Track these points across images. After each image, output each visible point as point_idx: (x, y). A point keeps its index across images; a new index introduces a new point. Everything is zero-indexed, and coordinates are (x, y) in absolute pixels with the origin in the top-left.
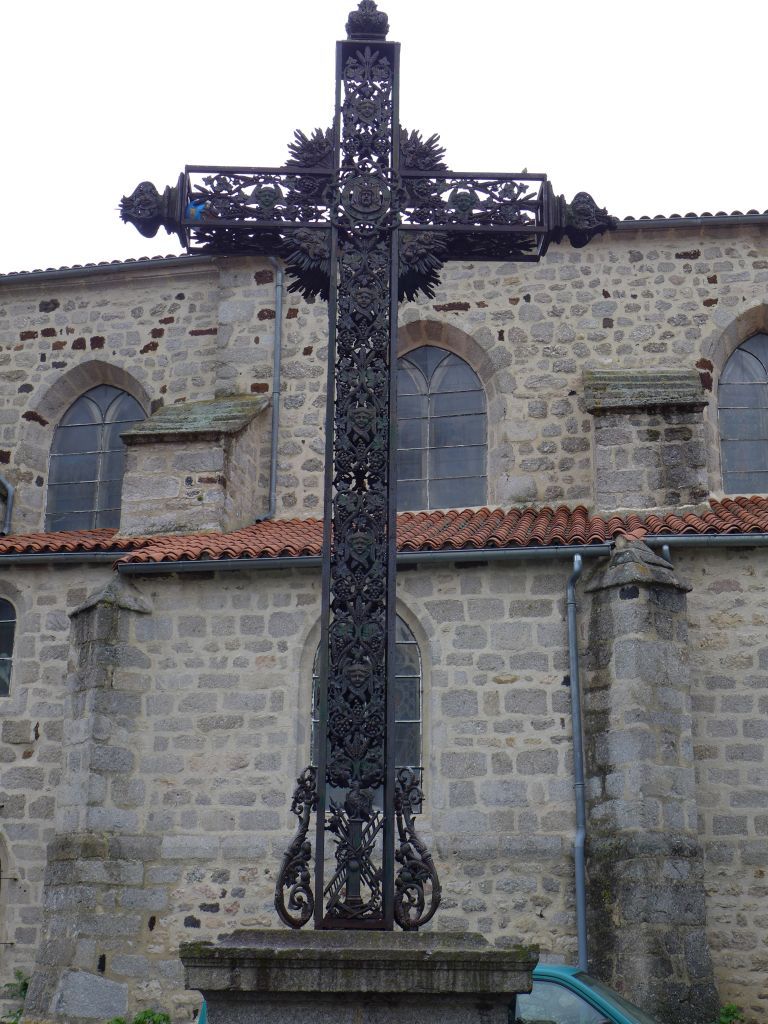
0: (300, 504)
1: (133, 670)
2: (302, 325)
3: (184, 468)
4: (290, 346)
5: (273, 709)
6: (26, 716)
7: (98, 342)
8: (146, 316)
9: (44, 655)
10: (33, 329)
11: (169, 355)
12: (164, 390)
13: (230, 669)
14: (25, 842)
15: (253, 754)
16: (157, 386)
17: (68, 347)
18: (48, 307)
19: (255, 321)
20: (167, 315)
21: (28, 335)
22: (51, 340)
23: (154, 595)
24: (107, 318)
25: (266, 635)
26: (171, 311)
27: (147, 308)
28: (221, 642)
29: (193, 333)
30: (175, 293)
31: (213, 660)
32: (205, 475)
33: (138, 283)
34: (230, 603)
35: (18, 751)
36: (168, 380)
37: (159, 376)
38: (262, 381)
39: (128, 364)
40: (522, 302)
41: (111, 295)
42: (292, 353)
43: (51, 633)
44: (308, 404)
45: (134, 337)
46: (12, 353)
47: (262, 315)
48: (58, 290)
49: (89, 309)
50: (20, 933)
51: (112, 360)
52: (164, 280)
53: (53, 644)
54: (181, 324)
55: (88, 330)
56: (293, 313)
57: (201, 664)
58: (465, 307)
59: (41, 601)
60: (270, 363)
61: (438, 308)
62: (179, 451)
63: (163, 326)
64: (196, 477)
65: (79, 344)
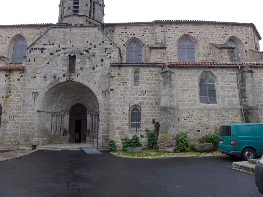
0: (169, 60)
2: (168, 33)
3: (160, 53)
5: (194, 88)
6: (143, 89)
7: (134, 34)
8: (142, 31)
9: (146, 80)
10: (123, 32)
11: (146, 37)
12: (145, 42)
13: (187, 82)
14: (145, 108)
15: (191, 95)
16: (144, 42)
17: (129, 35)
18: (125, 28)
19: (161, 32)
20: (145, 31)
21: (123, 33)
22: (126, 34)
23: (174, 70)
24: (135, 31)
25: (192, 77)
26: (145, 30)
27: (142, 30)
28: (185, 78)
29: (149, 34)
30: (146, 28)
31: (184, 81)
32: (164, 54)
33: (140, 26)
34: (186, 72)
35: (142, 94)
36: (146, 41)
37: (144, 40)
38: (162, 42)
39: (139, 38)
40: (200, 32)
41: (136, 27)
42: (167, 38)
43: (146, 76)
44: (170, 45)
45: (140, 34)
46: (120, 35)
47: (162, 32)
48: (127, 26)
49: (132, 29)
50: (145, 122)
51: (137, 37)
52: (145, 25)
53: (147, 78)
54: (147, 32)
55: (132, 32)
56: (166, 32)
57: (182, 81)
58: (192, 33)
59: (144, 72)
60: (163, 39)
61: (188, 32)
62: (159, 50)
63: (144, 33)
64: (162, 54)
65: (131, 35)
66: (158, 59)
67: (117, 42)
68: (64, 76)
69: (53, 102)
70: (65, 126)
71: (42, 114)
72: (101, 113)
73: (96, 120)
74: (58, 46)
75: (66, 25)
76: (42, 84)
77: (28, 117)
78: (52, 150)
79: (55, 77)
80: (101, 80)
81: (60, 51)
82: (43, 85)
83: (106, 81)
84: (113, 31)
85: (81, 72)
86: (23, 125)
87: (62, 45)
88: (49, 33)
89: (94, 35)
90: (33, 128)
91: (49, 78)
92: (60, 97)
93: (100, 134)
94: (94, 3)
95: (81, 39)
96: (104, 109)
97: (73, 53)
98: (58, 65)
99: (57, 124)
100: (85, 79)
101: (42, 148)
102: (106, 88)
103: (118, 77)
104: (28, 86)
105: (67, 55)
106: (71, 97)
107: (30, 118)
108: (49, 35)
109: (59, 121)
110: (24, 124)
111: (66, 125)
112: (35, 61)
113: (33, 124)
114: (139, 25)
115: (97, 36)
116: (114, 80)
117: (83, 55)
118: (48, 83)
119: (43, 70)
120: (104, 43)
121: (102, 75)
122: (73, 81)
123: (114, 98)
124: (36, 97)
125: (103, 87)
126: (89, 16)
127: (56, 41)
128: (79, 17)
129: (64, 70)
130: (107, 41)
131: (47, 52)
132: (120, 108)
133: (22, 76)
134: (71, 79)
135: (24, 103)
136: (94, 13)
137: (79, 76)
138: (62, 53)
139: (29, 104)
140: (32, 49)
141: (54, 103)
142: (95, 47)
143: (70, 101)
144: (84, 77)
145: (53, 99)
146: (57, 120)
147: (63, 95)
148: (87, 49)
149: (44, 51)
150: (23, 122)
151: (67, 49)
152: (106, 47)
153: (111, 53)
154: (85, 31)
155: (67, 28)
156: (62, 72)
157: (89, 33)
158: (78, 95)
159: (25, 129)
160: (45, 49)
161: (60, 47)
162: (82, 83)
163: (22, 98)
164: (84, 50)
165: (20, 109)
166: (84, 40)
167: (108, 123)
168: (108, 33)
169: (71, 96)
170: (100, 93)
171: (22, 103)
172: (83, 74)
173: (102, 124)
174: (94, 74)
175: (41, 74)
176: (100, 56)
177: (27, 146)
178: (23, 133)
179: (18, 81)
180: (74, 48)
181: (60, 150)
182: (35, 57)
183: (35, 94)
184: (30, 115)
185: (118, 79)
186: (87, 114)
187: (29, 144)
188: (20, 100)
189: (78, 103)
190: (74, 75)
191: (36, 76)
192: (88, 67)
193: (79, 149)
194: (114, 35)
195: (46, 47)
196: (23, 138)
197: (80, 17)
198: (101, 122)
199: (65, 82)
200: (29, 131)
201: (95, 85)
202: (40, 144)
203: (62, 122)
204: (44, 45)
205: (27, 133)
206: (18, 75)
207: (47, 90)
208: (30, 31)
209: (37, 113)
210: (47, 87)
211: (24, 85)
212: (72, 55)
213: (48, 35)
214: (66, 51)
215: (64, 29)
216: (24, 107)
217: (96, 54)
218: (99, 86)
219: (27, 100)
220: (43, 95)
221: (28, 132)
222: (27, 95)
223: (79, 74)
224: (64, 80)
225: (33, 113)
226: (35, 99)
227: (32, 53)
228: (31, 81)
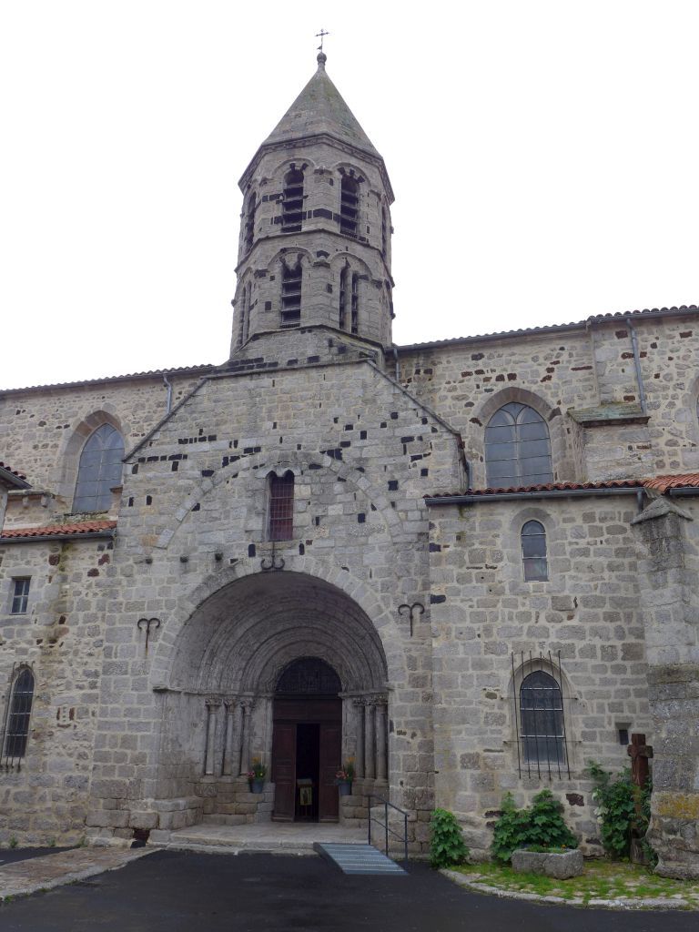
1: (692, 556)
2: (651, 361)
3: (626, 440)
4: (645, 373)
6: (566, 593)
7: (512, 377)
8: (541, 360)
9: (573, 554)
10: (469, 370)
11: (560, 383)
12: (559, 403)
14: (580, 674)
16: (555, 400)
17: (493, 380)
18: (476, 358)
19: (620, 360)
20: (554, 360)
21: (465, 374)
22: (482, 376)
23: (691, 509)
24: (516, 363)
26: (557, 357)
27: (541, 356)
29: (573, 369)
30: (559, 346)
32: (640, 444)
33: (534, 342)
35: (564, 615)
36: (561, 397)
37: (555, 395)
38: (630, 394)
39: (534, 388)
41: (517, 349)
42: (647, 377)
43: (574, 540)
44: (663, 407)
45: (536, 373)
46: (457, 384)
47: (624, 356)
48: (483, 347)
49: (504, 358)
50: (584, 734)
51: (523, 386)
52: (551, 339)
53: (577, 547)
54: (565, 364)
55: (505, 370)
56: (643, 355)
59: (565, 521)
60: (634, 383)
62: (621, 430)
63: (553, 366)
64: (635, 446)
65: (500, 378)
66: (619, 464)
67: (448, 410)
68: (252, 551)
69: (213, 655)
70: (255, 749)
71: (170, 700)
72: (397, 695)
73: (378, 725)
74: (231, 443)
75: (259, 366)
76: (173, 586)
77: (122, 714)
78: (206, 851)
79: (218, 558)
80: (390, 560)
81: (238, 461)
82: (176, 592)
83: (411, 564)
84: (429, 372)
85: (313, 535)
86: (102, 747)
87: (243, 437)
88: (198, 399)
89: (359, 392)
90: (139, 759)
91: (198, 561)
92: (240, 632)
93: (394, 787)
94: (356, 278)
95: (312, 411)
96: (407, 679)
97: (286, 463)
98: (229, 511)
99: (225, 740)
100: (331, 559)
101: (170, 840)
102: (414, 593)
103: (460, 549)
104: (124, 596)
105: (263, 473)
106: (280, 633)
107: (128, 719)
108: (200, 408)
109: (234, 730)
110: (107, 742)
111: (261, 747)
112: (149, 501)
113: (139, 744)
114: (529, 339)
115: (369, 395)
116: (444, 560)
117: (320, 471)
118: (195, 580)
119: (178, 534)
120: (398, 420)
121: (395, 544)
122: (285, 569)
123: (448, 634)
124: (151, 637)
125: (399, 589)
126: (337, 326)
127: (224, 427)
128: (303, 333)
129: (252, 531)
130: (406, 409)
131: (192, 468)
132: (471, 676)
133: (105, 559)
134: (278, 563)
135: (109, 660)
136: (355, 314)
137: (307, 548)
138: (245, 466)
139: (127, 664)
140: (142, 460)
141: (215, 659)
142: (364, 435)
143: (276, 648)
144: (328, 554)
145: (213, 640)
146: (226, 724)
147: (248, 625)
148: (336, 445)
149: (181, 462)
150: (105, 733)
151: (263, 450)
152: (407, 434)
153: (425, 455)
154: (324, 382)
155: (262, 376)
156: (245, 536)
157: (343, 386)
158: (304, 625)
159: (109, 764)
160: (185, 457)
161: (239, 445)
162: (319, 576)
163: (102, 641)
164: (323, 452)
165: (96, 683)
166: (324, 413)
167: (428, 739)
168: (409, 381)
169: (280, 628)
170: (392, 613)
171: (102, 659)
172: (322, 544)
173: (402, 741)
174: (362, 540)
175: (171, 547)
176: (383, 469)
177: (116, 831)
178: (104, 778)
179: (92, 579)
180: (290, 447)
181: (236, 853)
182: (151, 487)
183: (150, 625)
184: (128, 706)
185: (461, 555)
186: (340, 701)
187: (122, 823)
188: (97, 650)
189: (307, 655)
190: (290, 548)
191: (154, 556)
192: (341, 513)
193: (310, 852)
194: (432, 385)
195: (188, 449)
196: (102, 801)
197: (308, 335)
198: (400, 733)
199: (255, 574)
200: (123, 772)
201: (370, 581)
202: (161, 826)
203: (246, 732)
204: (181, 442)
205: (116, 778)
206: (91, 558)
207: (191, 607)
208: (136, 397)
209: (154, 697)
210: (190, 598)
211: (111, 592)
212: (281, 473)
213: (196, 408)
214: (259, 458)
215: (251, 380)
216: (111, 676)
217: (370, 462)
218: (385, 587)
219: (119, 648)
220: (177, 627)
221: (119, 776)
222: (121, 629)
223: (309, 543)
224: (252, 566)
225: (141, 700)
226: (149, 643)
227: (140, 475)
228: (137, 577)
